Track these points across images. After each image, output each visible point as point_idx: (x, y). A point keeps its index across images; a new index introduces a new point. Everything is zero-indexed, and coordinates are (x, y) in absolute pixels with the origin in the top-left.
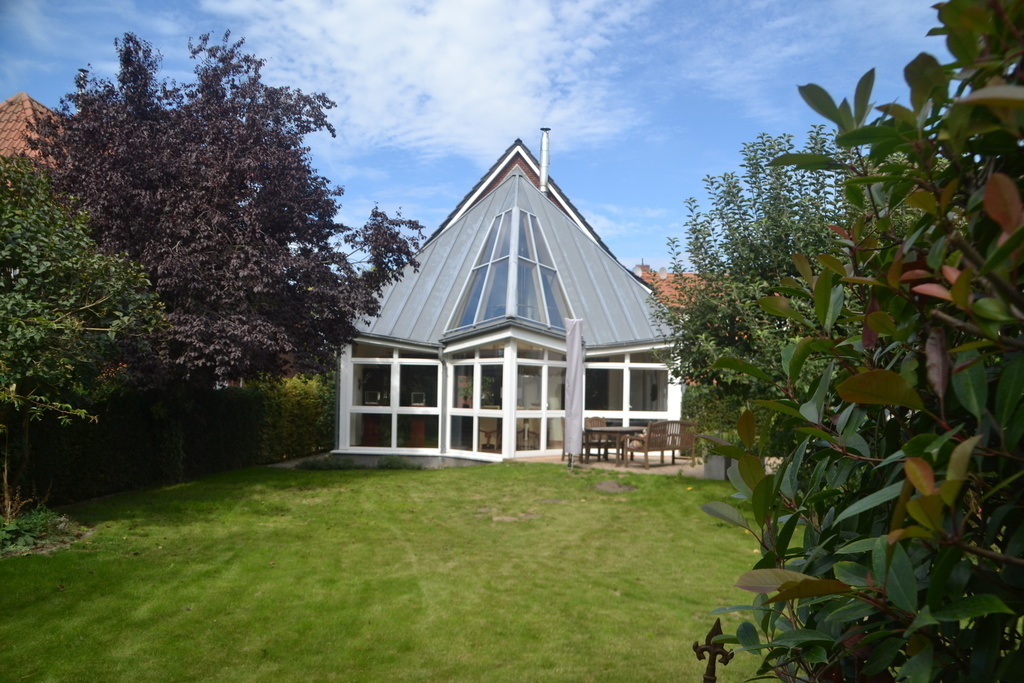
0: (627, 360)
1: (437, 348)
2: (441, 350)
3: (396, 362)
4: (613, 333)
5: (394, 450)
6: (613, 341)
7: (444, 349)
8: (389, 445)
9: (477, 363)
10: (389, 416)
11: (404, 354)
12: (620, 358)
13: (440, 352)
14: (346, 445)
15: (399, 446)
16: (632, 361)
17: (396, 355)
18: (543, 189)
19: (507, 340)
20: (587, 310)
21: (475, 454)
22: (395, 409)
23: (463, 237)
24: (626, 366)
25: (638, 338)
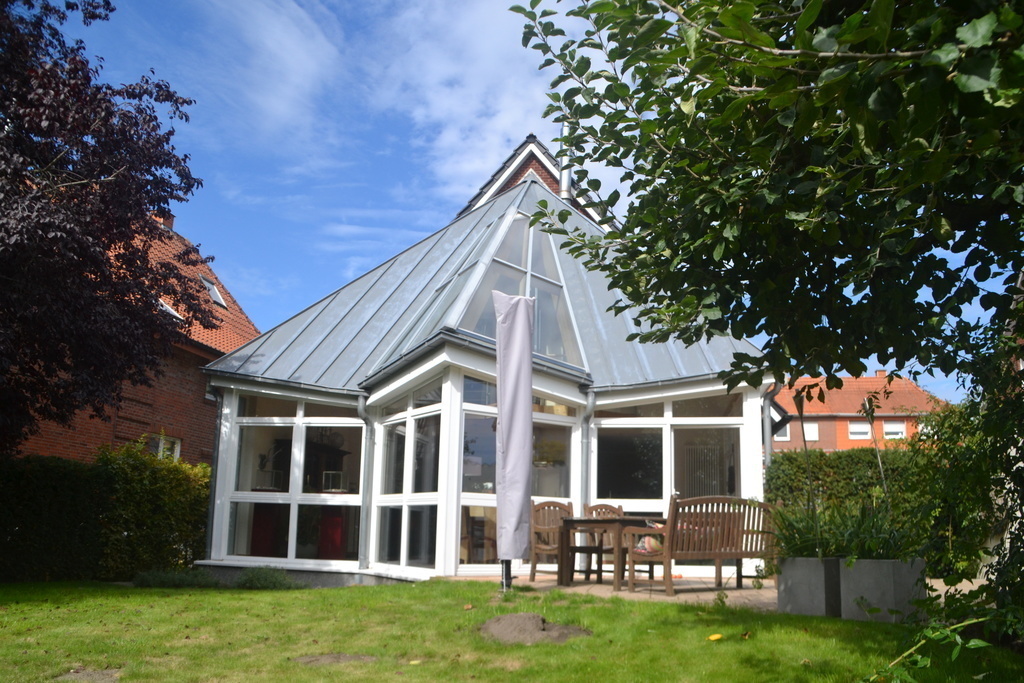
0: (668, 414)
1: (355, 398)
2: (361, 400)
3: (300, 422)
4: (641, 368)
5: (292, 562)
6: (641, 381)
7: (366, 398)
8: (285, 555)
9: (410, 416)
10: (287, 507)
11: (312, 410)
12: (656, 410)
13: (360, 405)
14: (220, 553)
15: (299, 555)
16: (675, 415)
17: (300, 413)
18: (564, 195)
19: (445, 371)
20: (605, 337)
21: (402, 570)
22: (296, 496)
23: (436, 253)
24: (666, 422)
25: (684, 373)
